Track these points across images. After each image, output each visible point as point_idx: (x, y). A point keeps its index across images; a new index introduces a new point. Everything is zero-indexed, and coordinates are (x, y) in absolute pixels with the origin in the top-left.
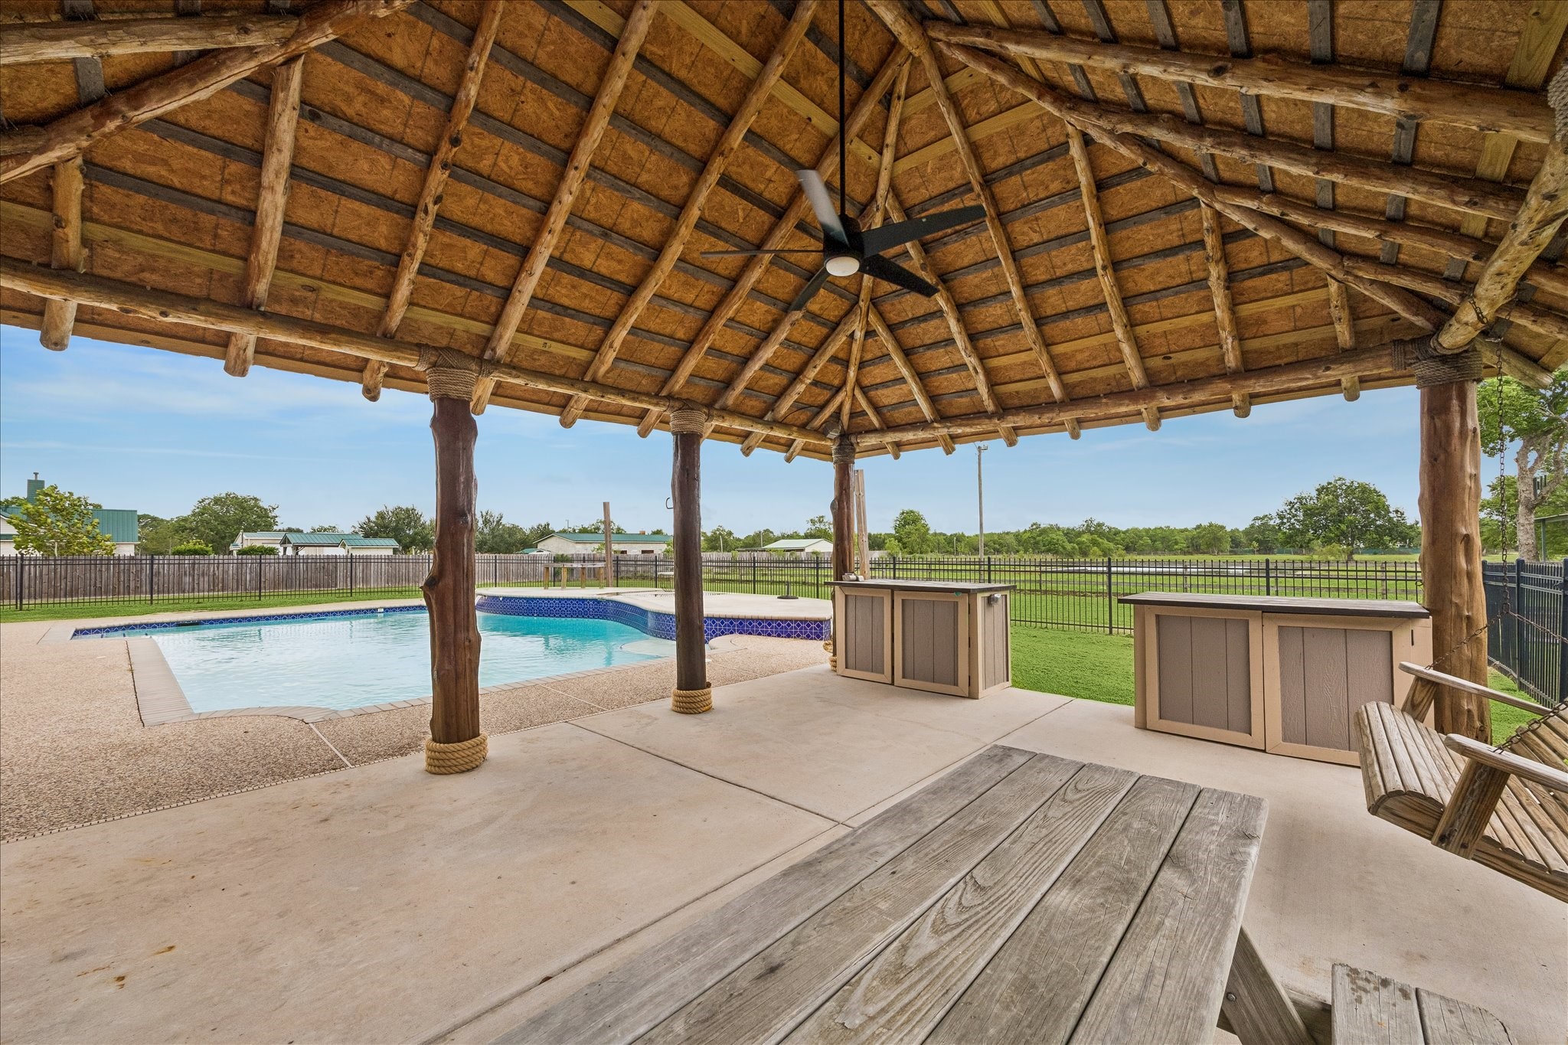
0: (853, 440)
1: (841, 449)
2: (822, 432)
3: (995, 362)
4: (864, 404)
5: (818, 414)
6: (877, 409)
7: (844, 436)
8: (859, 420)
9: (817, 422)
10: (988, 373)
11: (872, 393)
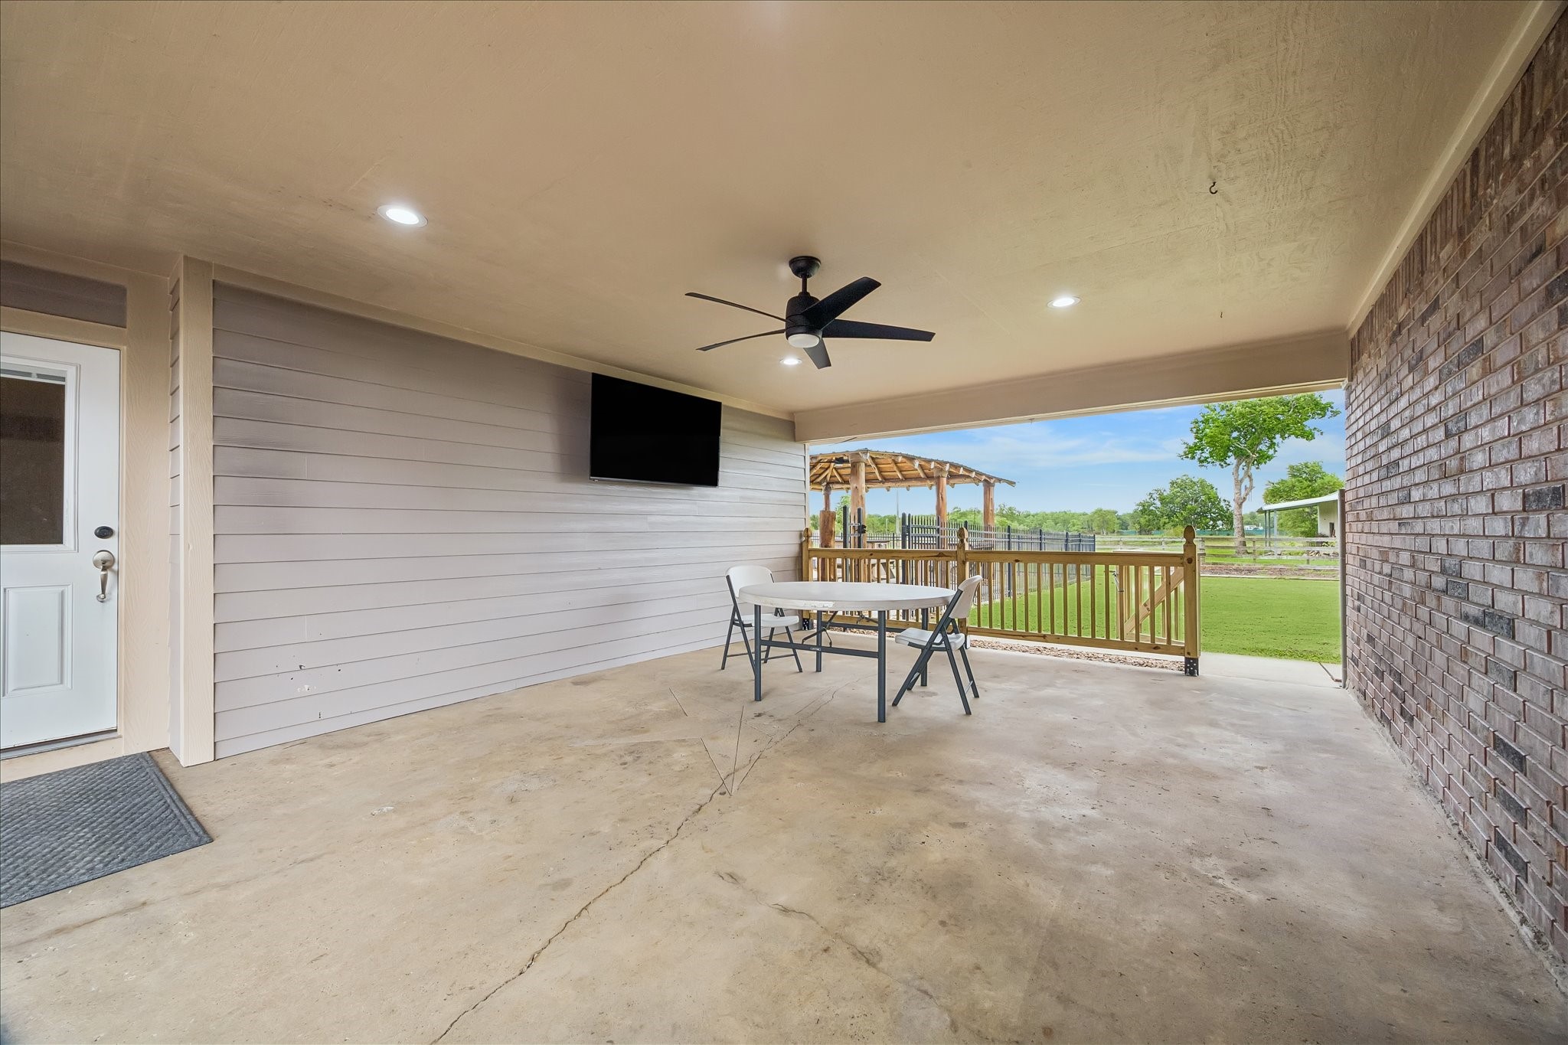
0: (831, 486)
1: (826, 489)
2: (820, 483)
3: (880, 466)
4: (836, 474)
5: (818, 477)
6: (840, 475)
7: (828, 484)
8: (833, 478)
9: (819, 480)
10: (879, 469)
11: (839, 471)
